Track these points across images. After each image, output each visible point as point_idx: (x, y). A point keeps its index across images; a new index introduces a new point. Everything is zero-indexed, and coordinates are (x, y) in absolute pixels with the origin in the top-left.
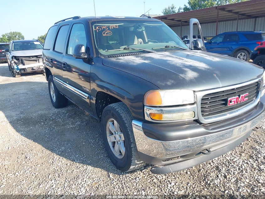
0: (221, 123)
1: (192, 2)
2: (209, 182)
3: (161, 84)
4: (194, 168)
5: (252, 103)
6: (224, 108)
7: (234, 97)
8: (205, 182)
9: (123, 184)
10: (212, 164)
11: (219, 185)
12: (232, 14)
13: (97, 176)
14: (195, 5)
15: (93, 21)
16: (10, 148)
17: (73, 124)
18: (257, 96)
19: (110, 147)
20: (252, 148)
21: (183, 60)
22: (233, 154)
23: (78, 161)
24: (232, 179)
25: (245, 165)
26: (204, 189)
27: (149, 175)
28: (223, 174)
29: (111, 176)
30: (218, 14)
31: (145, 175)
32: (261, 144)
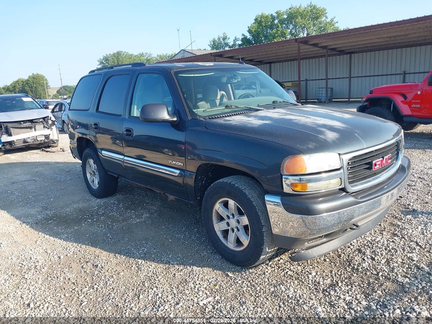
0: (367, 191)
1: (253, 30)
2: (356, 267)
3: (302, 147)
4: (332, 254)
5: (392, 168)
6: (368, 172)
7: (378, 160)
8: (351, 267)
9: (251, 281)
10: (352, 247)
11: (369, 269)
12: (318, 49)
13: (211, 277)
14: (258, 34)
15: (176, 70)
16: (62, 257)
17: (137, 217)
18: (397, 159)
19: (218, 237)
20: (392, 224)
21: (310, 118)
22: (373, 234)
23: (176, 263)
24: (381, 260)
25: (391, 243)
26: (352, 275)
27: (279, 268)
28: (369, 257)
29: (230, 275)
30: (299, 49)
31: (274, 269)
32: (401, 219)
